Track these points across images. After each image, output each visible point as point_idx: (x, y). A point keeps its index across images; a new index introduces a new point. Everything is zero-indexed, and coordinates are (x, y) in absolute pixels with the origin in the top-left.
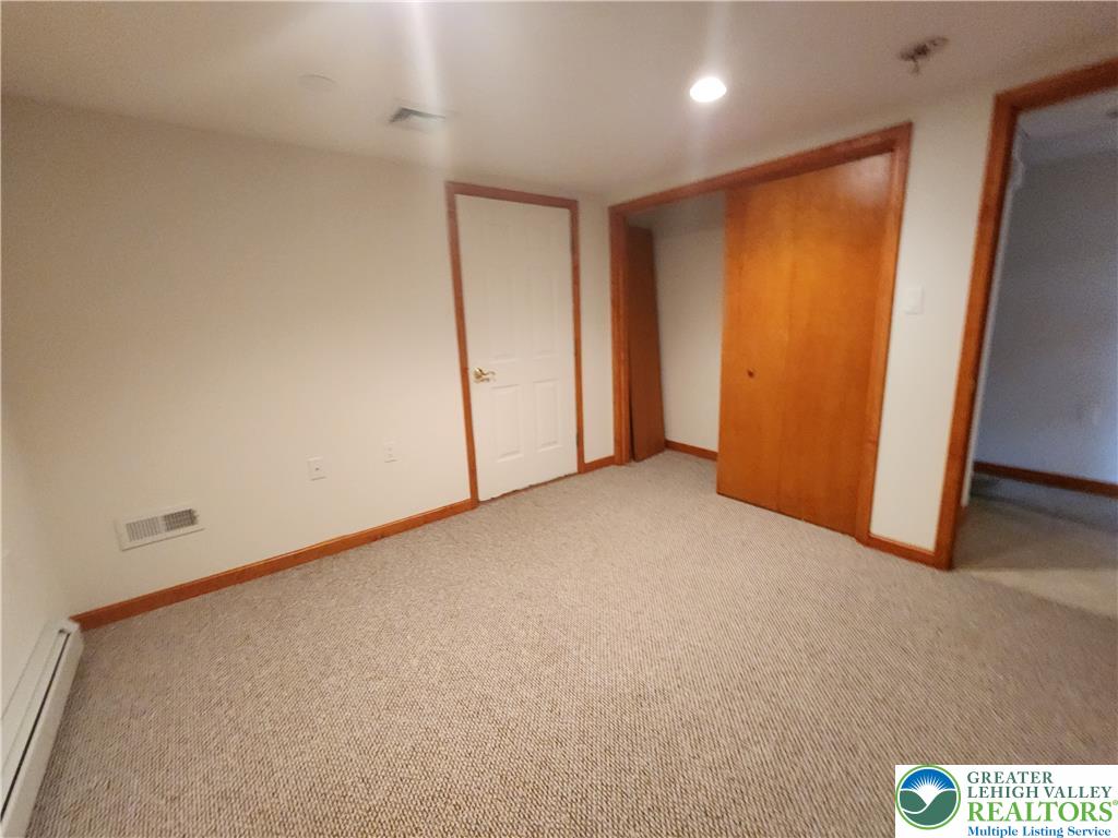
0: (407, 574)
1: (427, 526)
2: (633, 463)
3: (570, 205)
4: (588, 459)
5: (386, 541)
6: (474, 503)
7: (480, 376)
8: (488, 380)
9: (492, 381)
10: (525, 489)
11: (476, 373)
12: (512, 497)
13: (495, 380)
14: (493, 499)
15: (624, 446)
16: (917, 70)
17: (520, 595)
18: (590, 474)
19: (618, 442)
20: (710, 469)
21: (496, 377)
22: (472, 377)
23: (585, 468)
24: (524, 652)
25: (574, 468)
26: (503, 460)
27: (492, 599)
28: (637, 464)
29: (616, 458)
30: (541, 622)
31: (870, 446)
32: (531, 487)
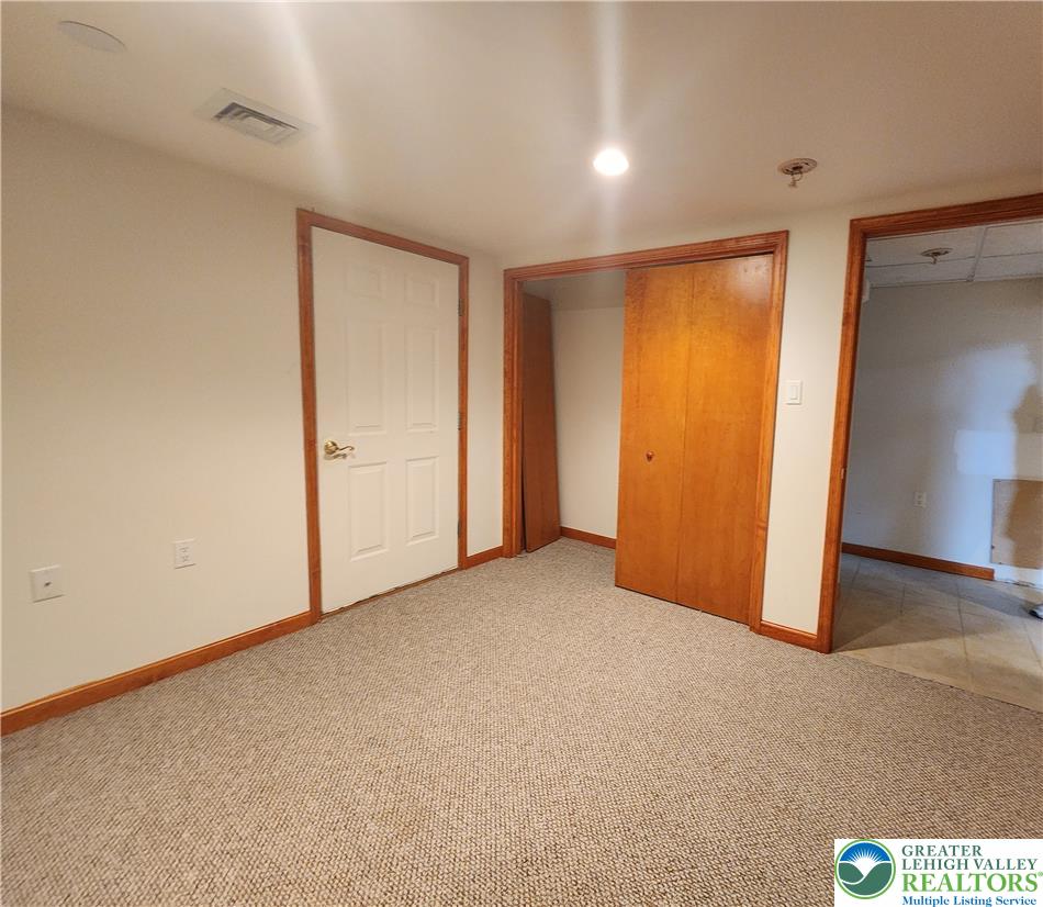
0: (195, 732)
1: (238, 654)
2: (524, 554)
3: (461, 262)
4: (471, 552)
5: (167, 683)
6: (315, 615)
7: (333, 451)
8: (344, 456)
9: (348, 457)
10: (389, 593)
11: (327, 446)
12: (371, 604)
13: (354, 457)
14: (342, 610)
15: (514, 535)
16: (794, 184)
17: (371, 741)
18: (473, 570)
19: (507, 531)
20: (609, 557)
21: (354, 452)
22: (321, 452)
23: (467, 562)
24: (372, 827)
25: (455, 564)
26: (359, 557)
27: (330, 753)
28: (530, 556)
29: (505, 550)
30: (398, 777)
31: (761, 532)
32: (398, 589)
